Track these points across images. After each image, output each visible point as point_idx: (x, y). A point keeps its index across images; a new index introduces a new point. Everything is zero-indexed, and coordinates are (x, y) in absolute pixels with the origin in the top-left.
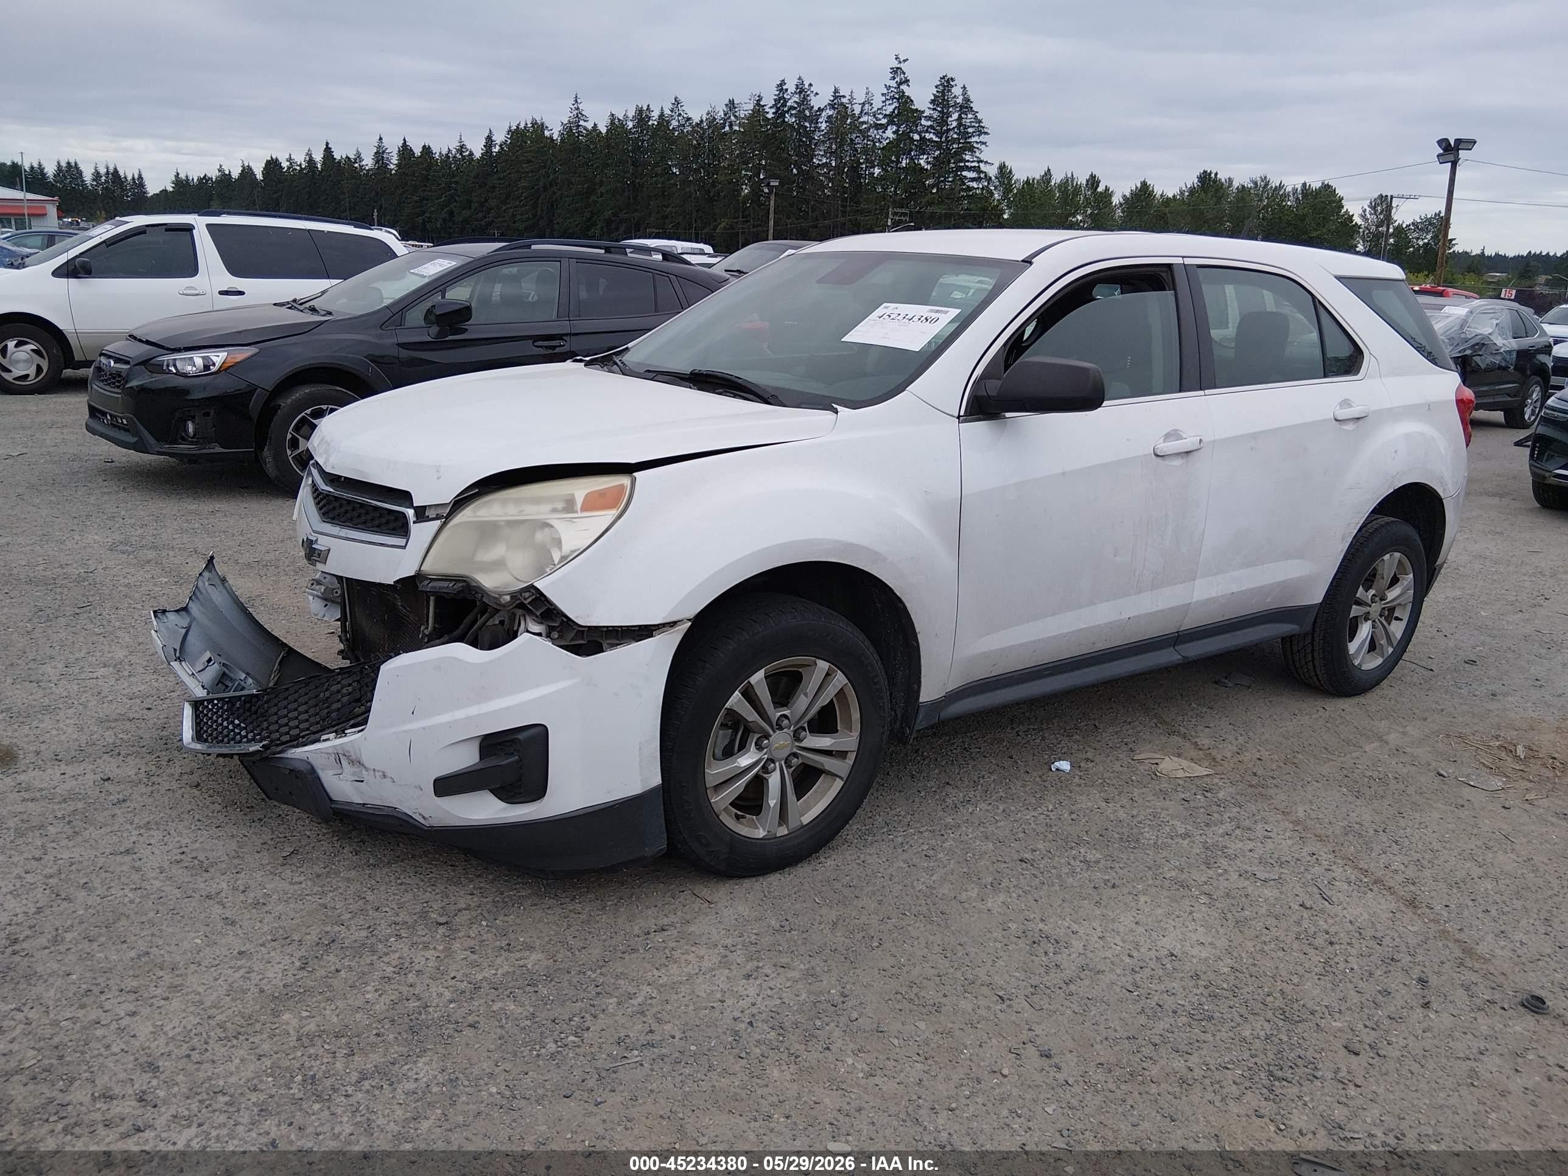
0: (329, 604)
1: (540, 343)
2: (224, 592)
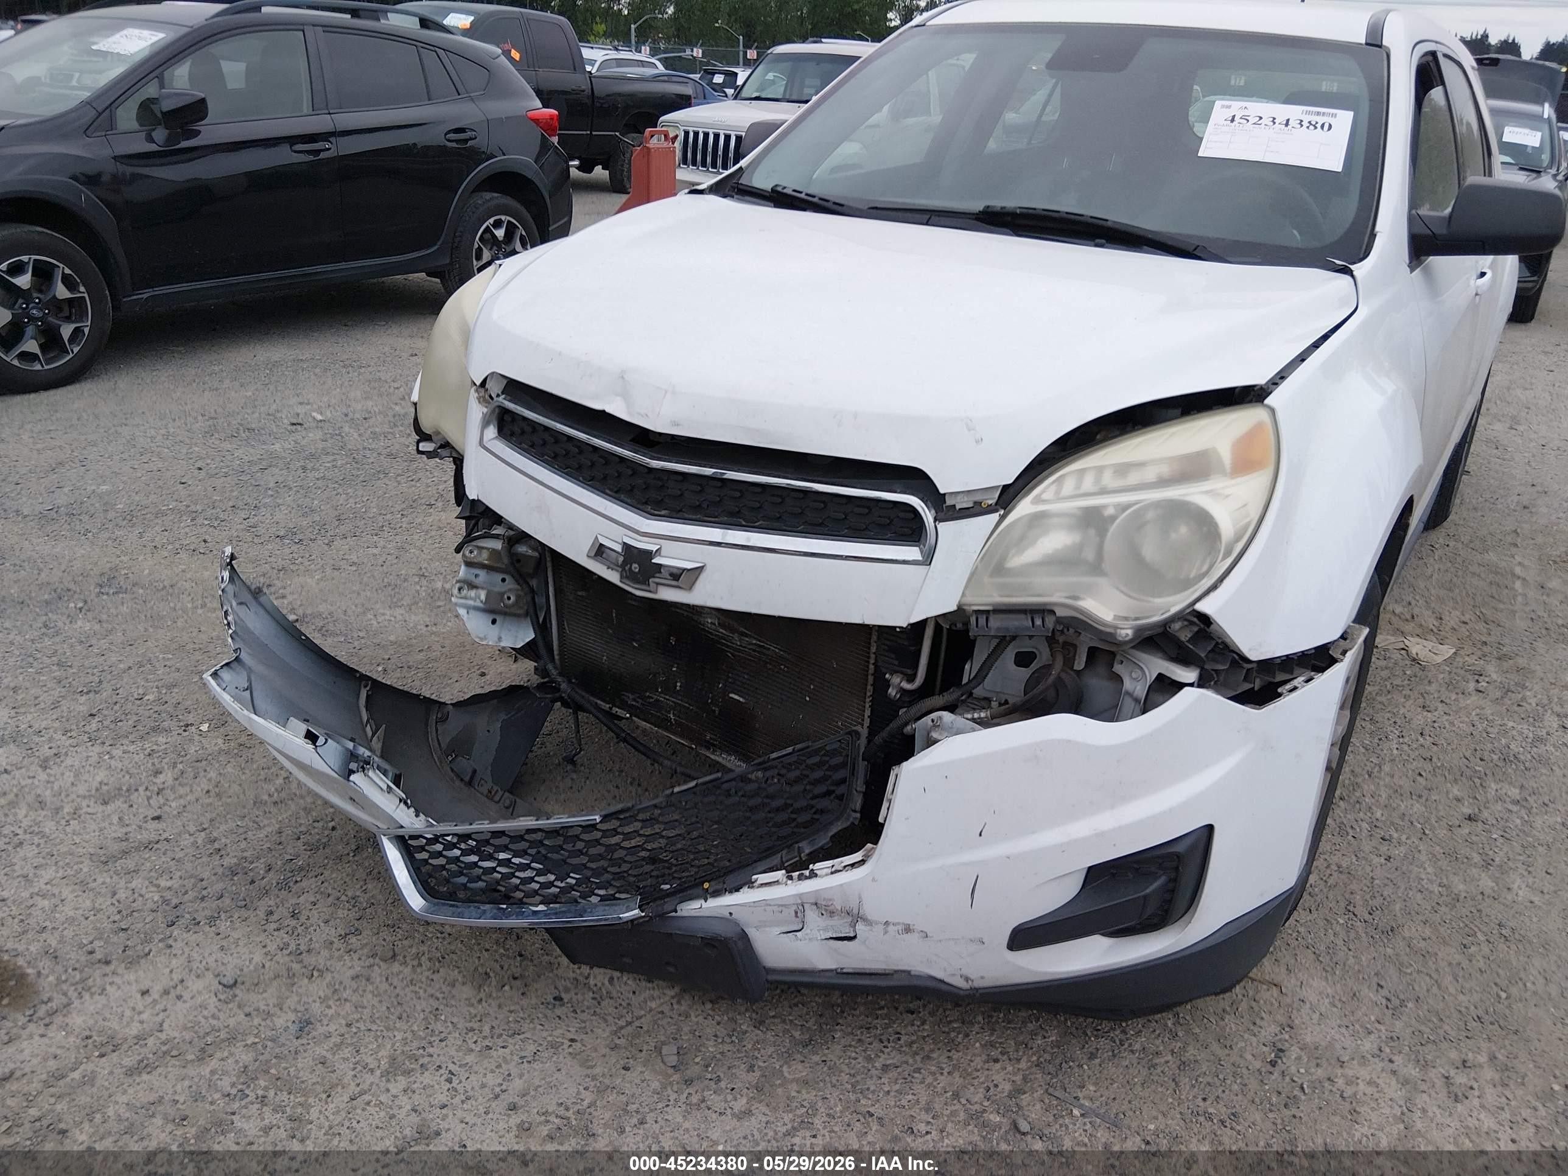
0: (499, 619)
1: (300, 147)
2: (262, 611)
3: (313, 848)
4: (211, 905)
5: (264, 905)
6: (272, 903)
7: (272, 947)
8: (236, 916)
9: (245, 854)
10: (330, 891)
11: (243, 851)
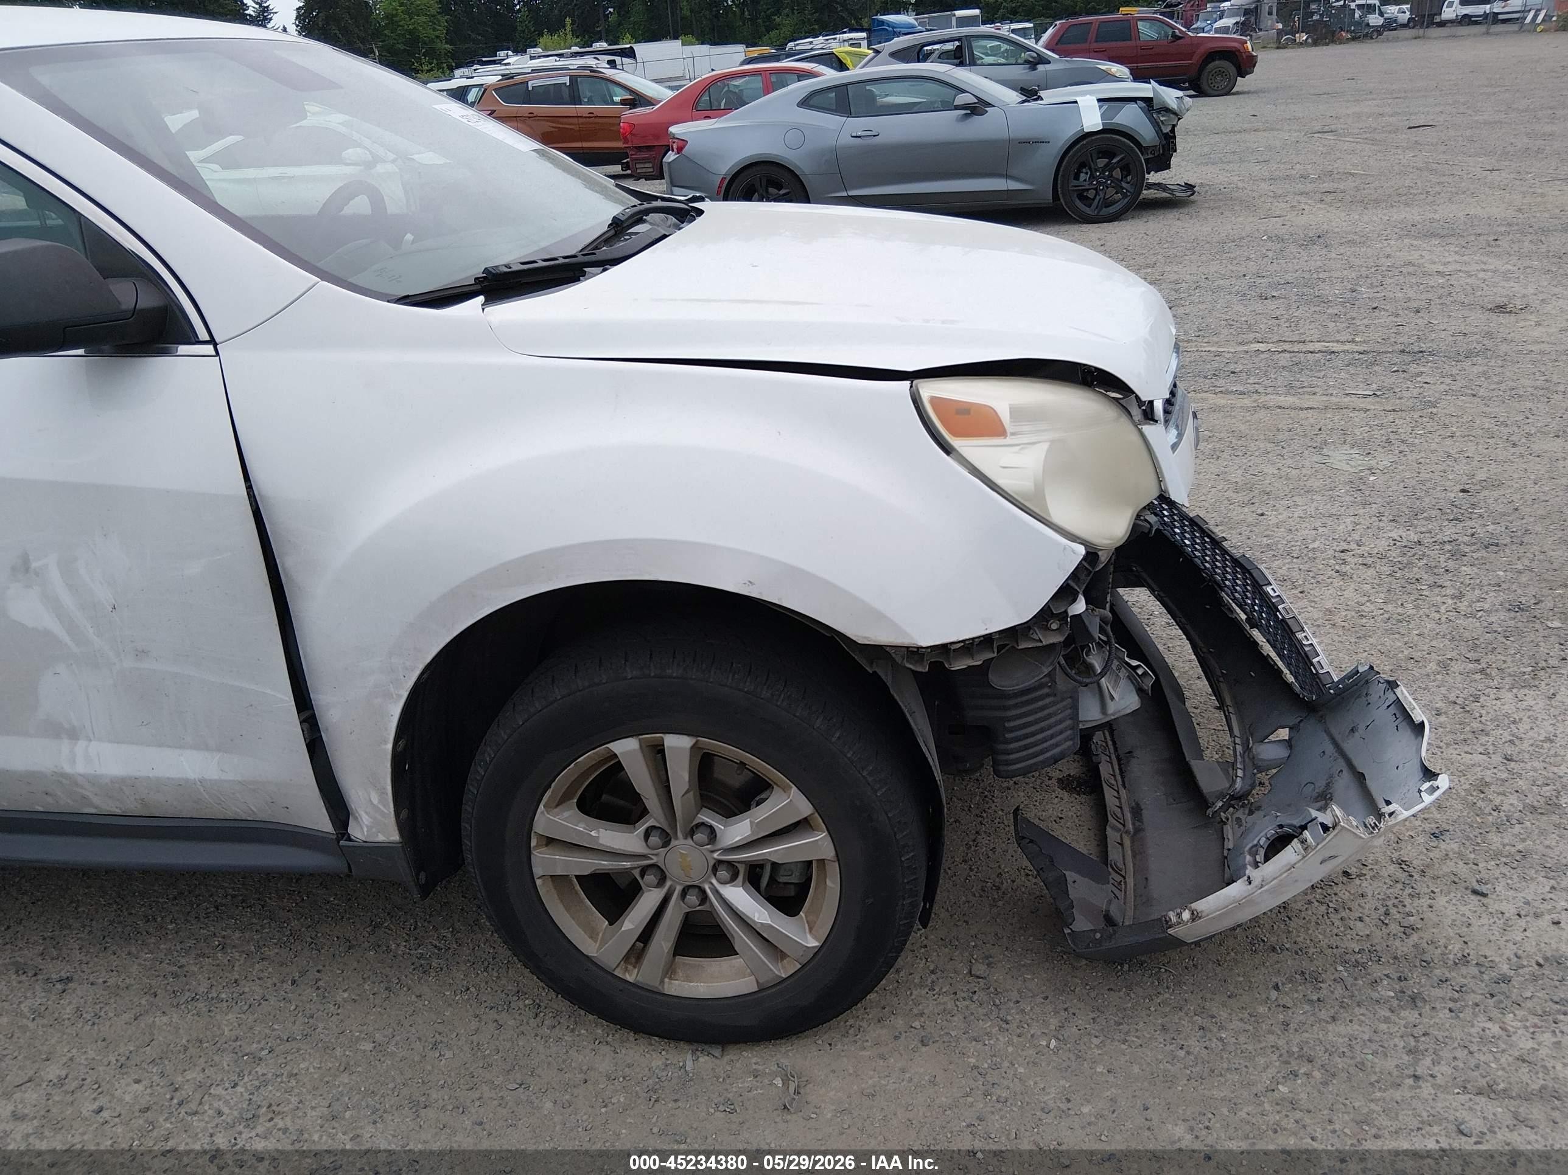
3: (1315, 979)
4: (1457, 977)
5: (1404, 947)
6: (1398, 943)
7: (1425, 901)
8: (1439, 951)
9: (1388, 1014)
10: (1337, 923)
11: (1386, 1020)
